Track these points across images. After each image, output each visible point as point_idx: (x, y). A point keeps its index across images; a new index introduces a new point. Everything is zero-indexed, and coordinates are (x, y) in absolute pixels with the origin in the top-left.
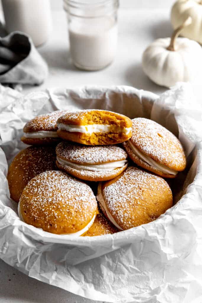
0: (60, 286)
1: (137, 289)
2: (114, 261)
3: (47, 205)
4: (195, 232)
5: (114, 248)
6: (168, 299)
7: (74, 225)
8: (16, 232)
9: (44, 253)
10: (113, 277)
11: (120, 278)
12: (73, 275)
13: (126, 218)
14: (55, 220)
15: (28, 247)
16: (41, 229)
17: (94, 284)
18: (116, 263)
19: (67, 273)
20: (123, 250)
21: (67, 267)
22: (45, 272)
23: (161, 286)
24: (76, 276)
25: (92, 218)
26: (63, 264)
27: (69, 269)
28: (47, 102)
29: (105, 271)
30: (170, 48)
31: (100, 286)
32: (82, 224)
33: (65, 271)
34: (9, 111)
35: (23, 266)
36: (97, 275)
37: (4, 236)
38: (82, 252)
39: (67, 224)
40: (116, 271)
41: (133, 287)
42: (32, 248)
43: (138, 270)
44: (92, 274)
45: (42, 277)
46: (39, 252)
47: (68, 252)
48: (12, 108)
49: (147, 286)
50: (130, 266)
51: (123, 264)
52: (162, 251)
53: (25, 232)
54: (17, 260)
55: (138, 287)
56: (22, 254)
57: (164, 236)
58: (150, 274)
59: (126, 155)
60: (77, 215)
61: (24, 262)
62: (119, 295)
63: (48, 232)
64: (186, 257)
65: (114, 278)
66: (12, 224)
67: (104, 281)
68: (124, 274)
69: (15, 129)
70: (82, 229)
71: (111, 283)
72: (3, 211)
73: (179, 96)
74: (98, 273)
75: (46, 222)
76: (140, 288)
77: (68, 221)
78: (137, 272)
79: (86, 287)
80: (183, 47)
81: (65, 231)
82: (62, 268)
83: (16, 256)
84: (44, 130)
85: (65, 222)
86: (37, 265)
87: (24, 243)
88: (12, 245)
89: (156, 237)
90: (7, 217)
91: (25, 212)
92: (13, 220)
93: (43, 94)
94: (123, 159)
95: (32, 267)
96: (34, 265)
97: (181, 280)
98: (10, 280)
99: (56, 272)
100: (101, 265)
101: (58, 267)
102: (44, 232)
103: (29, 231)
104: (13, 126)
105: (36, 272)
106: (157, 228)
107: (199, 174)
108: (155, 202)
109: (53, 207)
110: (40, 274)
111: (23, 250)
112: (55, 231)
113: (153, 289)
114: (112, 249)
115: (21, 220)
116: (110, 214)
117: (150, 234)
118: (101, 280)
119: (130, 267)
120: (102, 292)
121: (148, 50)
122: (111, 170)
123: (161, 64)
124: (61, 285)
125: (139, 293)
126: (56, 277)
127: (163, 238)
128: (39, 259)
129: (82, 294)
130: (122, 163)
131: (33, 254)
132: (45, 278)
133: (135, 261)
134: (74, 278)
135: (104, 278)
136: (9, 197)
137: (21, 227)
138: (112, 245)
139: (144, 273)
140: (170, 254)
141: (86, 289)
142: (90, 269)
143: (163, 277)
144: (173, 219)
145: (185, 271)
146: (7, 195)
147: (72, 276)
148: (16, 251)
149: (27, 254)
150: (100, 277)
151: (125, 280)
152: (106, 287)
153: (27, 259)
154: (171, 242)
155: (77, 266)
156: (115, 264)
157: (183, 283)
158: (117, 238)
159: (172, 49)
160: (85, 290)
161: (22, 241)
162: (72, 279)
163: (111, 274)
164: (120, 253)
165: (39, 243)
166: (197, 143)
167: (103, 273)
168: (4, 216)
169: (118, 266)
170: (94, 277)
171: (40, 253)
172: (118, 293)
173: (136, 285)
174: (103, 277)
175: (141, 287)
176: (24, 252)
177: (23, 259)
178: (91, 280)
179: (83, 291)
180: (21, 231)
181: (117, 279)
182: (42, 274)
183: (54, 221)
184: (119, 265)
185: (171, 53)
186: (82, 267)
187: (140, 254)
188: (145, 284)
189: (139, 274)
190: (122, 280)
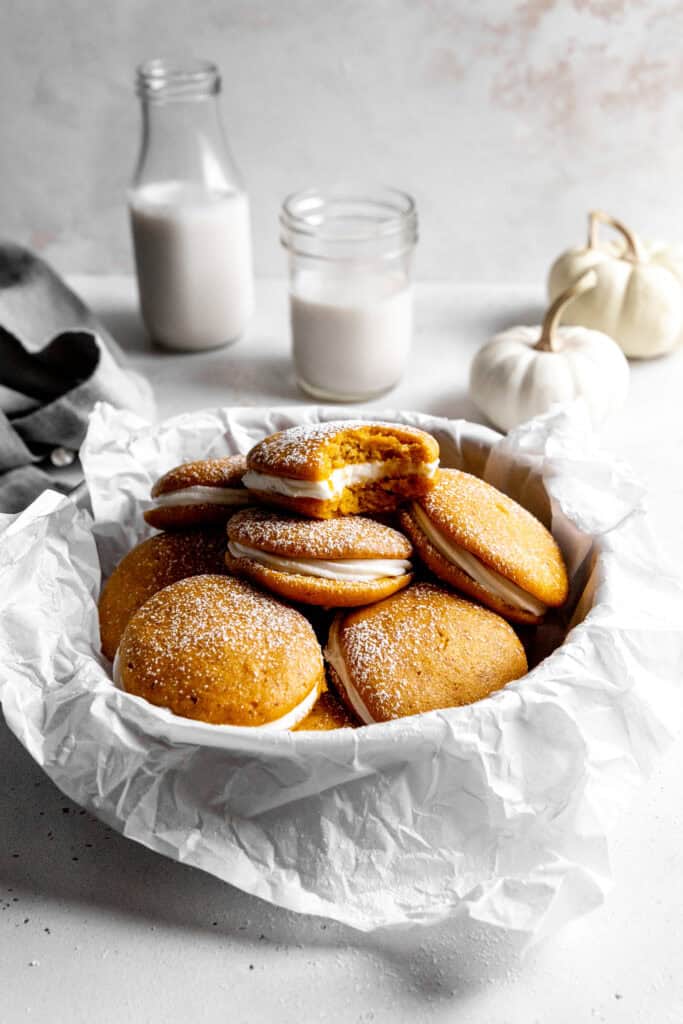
0: (206, 868)
1: (419, 895)
2: (358, 810)
3: (189, 651)
4: (584, 745)
5: (360, 768)
6: (501, 912)
7: (255, 705)
8: (98, 709)
9: (171, 775)
10: (353, 855)
11: (374, 859)
12: (245, 843)
13: (398, 705)
14: (207, 686)
15: (128, 752)
16: (167, 709)
17: (301, 873)
18: (362, 816)
19: (230, 835)
20: (383, 779)
21: (231, 820)
22: (168, 827)
23: (484, 884)
24: (253, 846)
25: (307, 694)
26: (220, 811)
27: (235, 825)
28: (218, 442)
29: (332, 834)
30: (543, 345)
31: (316, 879)
32: (277, 705)
33: (223, 831)
34: (120, 451)
35: (110, 805)
36: (311, 847)
37: (67, 722)
38: (271, 775)
39: (238, 701)
40: (363, 838)
41: (407, 891)
42: (138, 755)
43: (425, 843)
44: (295, 842)
45: (160, 841)
46: (158, 768)
47: (236, 776)
48: (128, 445)
49: (446, 889)
50: (400, 827)
51: (382, 820)
52: (491, 789)
53: (122, 709)
54: (96, 788)
55: (420, 892)
56: (110, 770)
57: (496, 748)
58: (457, 857)
59: (410, 547)
60: (266, 680)
61: (114, 796)
62: (369, 907)
63: (186, 717)
64: (555, 815)
65: (357, 860)
66: (90, 690)
67: (329, 863)
68: (384, 848)
69: (132, 499)
70: (276, 718)
71: (349, 874)
72: (73, 664)
73: (556, 431)
74: (313, 842)
75: (181, 692)
76: (427, 894)
77: (241, 693)
78: (419, 847)
79: (280, 879)
80: (574, 344)
81: (230, 717)
82: (216, 820)
83: (93, 774)
84: (200, 484)
85: (232, 693)
86: (147, 805)
87: (116, 737)
88: (85, 743)
89: (475, 745)
90: (81, 676)
91: (130, 666)
92: (95, 682)
93: (209, 420)
94: (400, 557)
95: (135, 810)
96: (141, 804)
97: (541, 868)
98: (75, 859)
99: (198, 831)
100: (323, 818)
101: (206, 816)
102: (173, 716)
103: (133, 708)
104: (127, 487)
105: (144, 826)
106: (478, 720)
107: (598, 606)
108: (478, 672)
109: (203, 655)
110: (154, 832)
111: (113, 759)
112: (203, 715)
113: (461, 895)
114: (352, 770)
115: (118, 686)
116: (357, 693)
117: (459, 735)
118: (320, 860)
119: (403, 831)
120: (323, 896)
121: (484, 350)
122: (365, 578)
123: (517, 378)
124: (207, 866)
125: (422, 906)
126: (199, 845)
127: (492, 752)
128: (154, 789)
129: (266, 894)
130: (397, 567)
131: (140, 772)
132: (168, 845)
133: (415, 816)
134: (246, 853)
135: (330, 855)
136: (98, 650)
137: (114, 697)
138: (353, 758)
139: (440, 854)
140: (512, 803)
141: (276, 881)
142: (292, 831)
143: (492, 869)
144: (523, 702)
145: (554, 853)
146: (92, 646)
147: (242, 846)
148: (93, 761)
149: (122, 771)
150: (319, 850)
151: (388, 868)
152: (332, 882)
153: (122, 785)
154: (517, 770)
155: (256, 820)
156: (360, 819)
157: (545, 873)
158: (368, 737)
159: (546, 346)
160: (273, 885)
161: (111, 733)
162: (241, 853)
163: (349, 846)
164: (376, 786)
165: (160, 743)
166: (597, 536)
167: (325, 840)
168: (72, 676)
169: (368, 825)
170: (301, 850)
171: (159, 772)
172: (365, 903)
173: (417, 885)
174: (325, 853)
175: (431, 889)
176: (116, 765)
177: (112, 786)
178: (292, 861)
179: (268, 888)
180: (111, 707)
181: (366, 860)
182: (161, 832)
183: (203, 689)
184: (374, 822)
185: (543, 357)
186: (269, 823)
187: (429, 796)
188: (441, 885)
189: (423, 855)
190: (379, 868)
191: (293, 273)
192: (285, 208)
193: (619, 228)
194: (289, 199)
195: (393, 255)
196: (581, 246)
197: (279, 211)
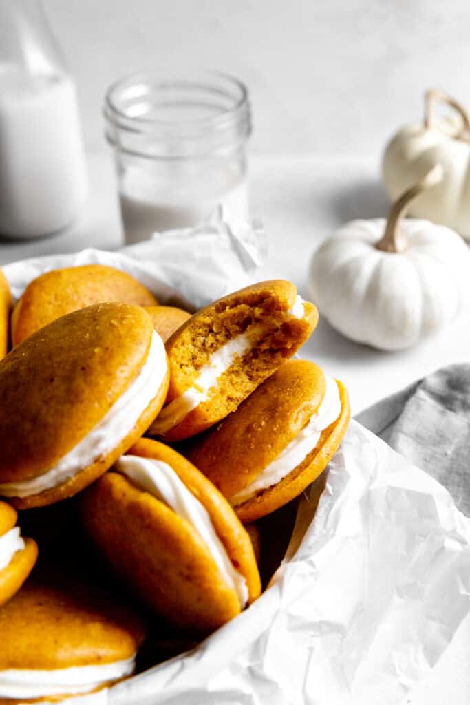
30: (385, 244)
80: (418, 242)
121: (325, 249)
123: (361, 285)
159: (390, 248)
185: (387, 259)
191: (121, 171)
192: (108, 100)
193: (455, 106)
194: (112, 89)
195: (226, 151)
196: (417, 127)
197: (101, 103)
